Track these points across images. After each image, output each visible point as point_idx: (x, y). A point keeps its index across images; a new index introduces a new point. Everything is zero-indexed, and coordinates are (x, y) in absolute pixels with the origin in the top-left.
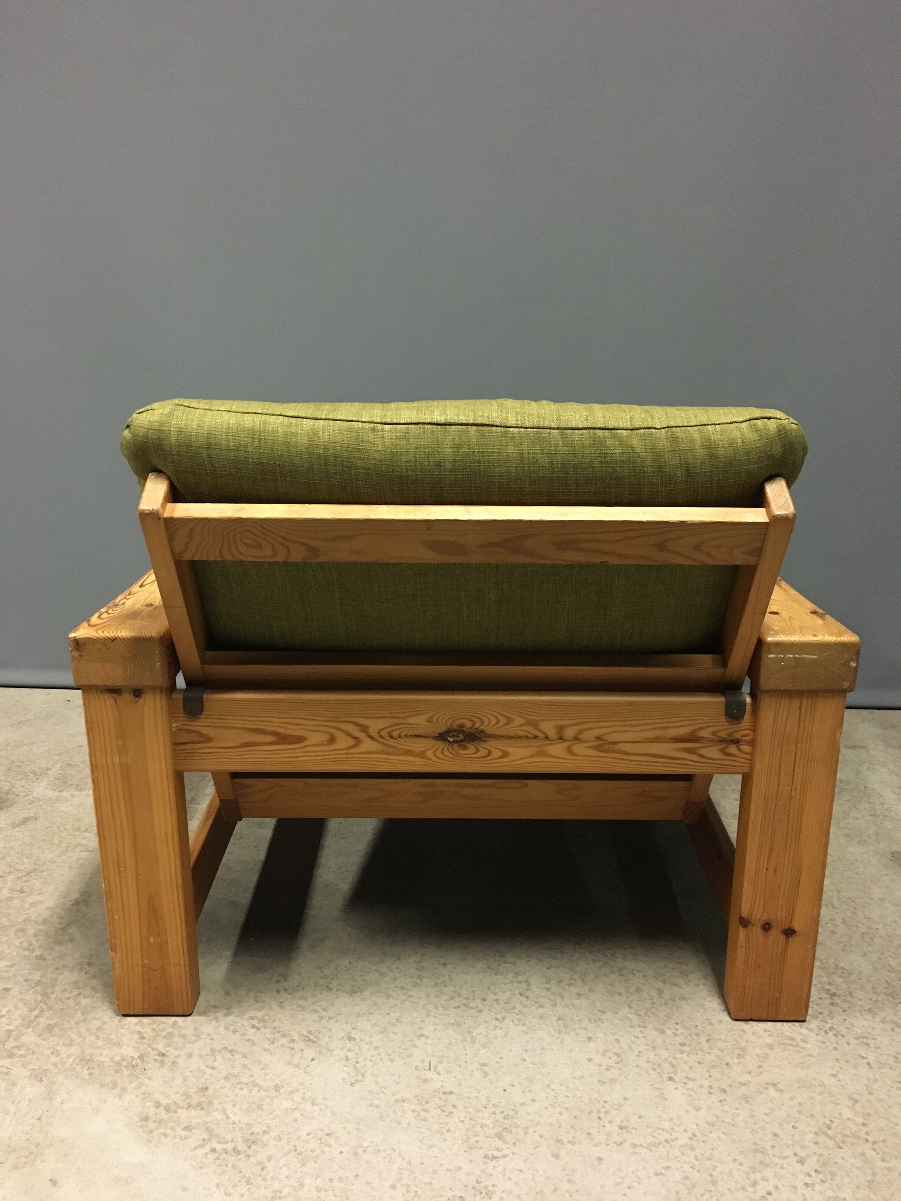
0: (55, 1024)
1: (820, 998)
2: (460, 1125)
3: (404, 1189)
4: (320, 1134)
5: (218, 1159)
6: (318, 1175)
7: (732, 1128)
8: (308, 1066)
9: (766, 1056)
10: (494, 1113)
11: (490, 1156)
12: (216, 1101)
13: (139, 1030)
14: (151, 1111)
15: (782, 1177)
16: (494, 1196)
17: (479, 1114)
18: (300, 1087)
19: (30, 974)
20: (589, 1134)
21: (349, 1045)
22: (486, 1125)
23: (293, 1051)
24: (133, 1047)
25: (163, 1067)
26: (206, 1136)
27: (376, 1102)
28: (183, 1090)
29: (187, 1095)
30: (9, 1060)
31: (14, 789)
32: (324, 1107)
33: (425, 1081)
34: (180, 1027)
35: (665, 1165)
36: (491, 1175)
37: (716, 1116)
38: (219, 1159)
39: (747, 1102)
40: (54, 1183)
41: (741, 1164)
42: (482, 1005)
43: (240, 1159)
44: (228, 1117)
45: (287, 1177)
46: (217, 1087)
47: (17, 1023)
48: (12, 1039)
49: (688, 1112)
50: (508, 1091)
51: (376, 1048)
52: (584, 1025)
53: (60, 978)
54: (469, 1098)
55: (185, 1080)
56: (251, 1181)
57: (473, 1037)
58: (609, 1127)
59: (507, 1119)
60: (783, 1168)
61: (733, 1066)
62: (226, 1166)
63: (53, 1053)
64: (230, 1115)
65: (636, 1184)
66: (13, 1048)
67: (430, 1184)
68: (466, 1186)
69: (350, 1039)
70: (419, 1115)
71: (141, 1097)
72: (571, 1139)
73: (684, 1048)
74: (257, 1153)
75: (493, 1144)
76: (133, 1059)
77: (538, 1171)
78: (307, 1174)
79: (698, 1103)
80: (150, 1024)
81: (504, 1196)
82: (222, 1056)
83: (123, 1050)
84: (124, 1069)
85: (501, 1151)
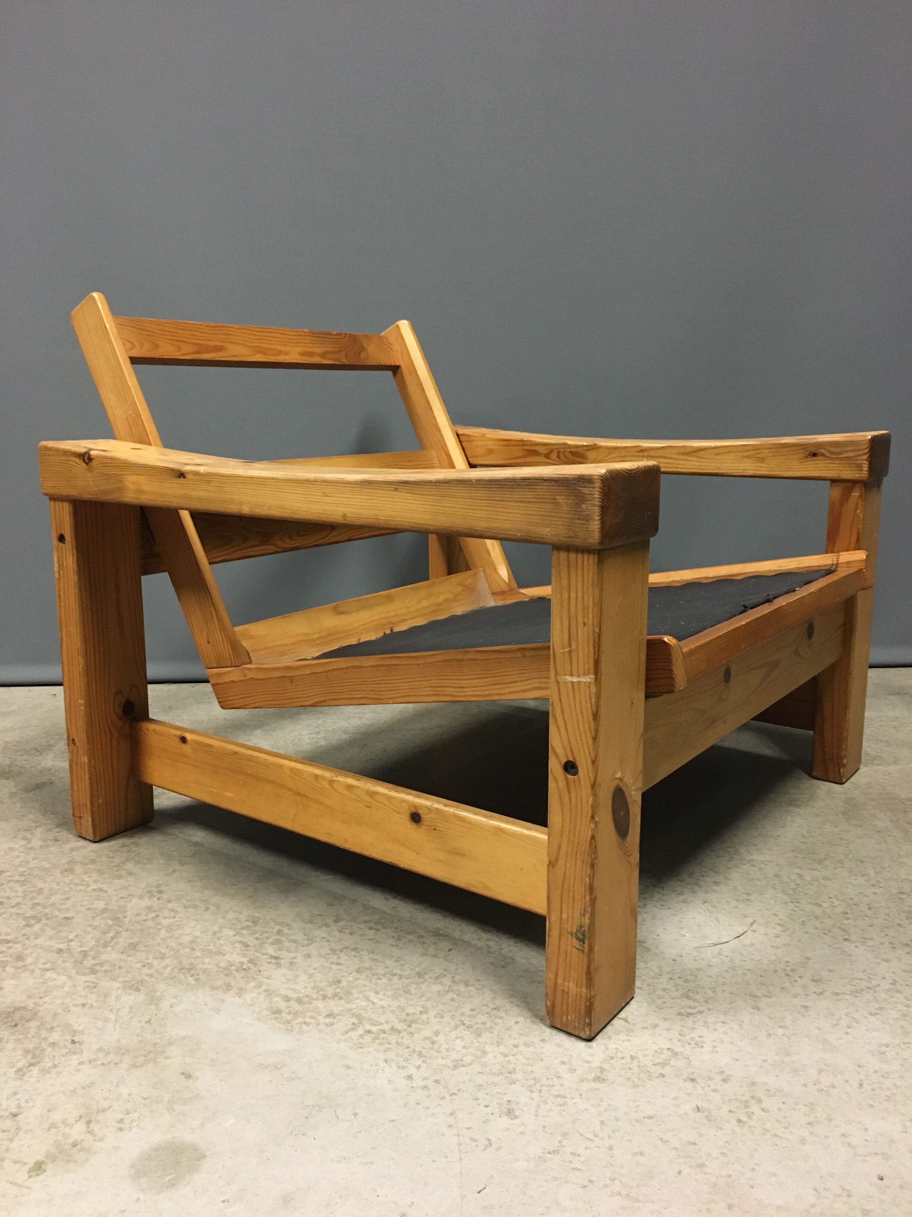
0: (138, 942)
4: (486, 1010)
5: (374, 1039)
6: (499, 1043)
8: (448, 955)
10: (671, 979)
11: (685, 1013)
12: (354, 991)
13: (240, 939)
14: (282, 1005)
16: (705, 1045)
17: (656, 980)
18: (446, 973)
19: (92, 904)
20: (782, 988)
22: (667, 989)
23: (424, 946)
24: (238, 954)
25: (280, 968)
26: (354, 1020)
28: (312, 984)
29: (318, 989)
30: (92, 976)
31: (16, 763)
32: (480, 988)
34: (287, 934)
35: (877, 1006)
36: (694, 1028)
38: (378, 1039)
43: (402, 1037)
44: (373, 1003)
45: (464, 1048)
46: (351, 979)
47: (91, 945)
48: (89, 958)
49: (878, 964)
52: (733, 905)
53: (130, 904)
55: (311, 976)
56: (424, 1054)
58: (801, 981)
59: (689, 982)
62: (389, 1043)
64: (376, 1001)
65: (855, 1024)
66: (94, 965)
68: (670, 1040)
71: (264, 994)
72: (766, 994)
73: (848, 916)
74: (420, 1030)
75: (683, 1004)
76: (243, 964)
77: (743, 1022)
78: (486, 1043)
79: (885, 956)
80: (251, 934)
81: (715, 1044)
82: (346, 954)
83: (228, 957)
84: (234, 972)
85: (694, 1008)
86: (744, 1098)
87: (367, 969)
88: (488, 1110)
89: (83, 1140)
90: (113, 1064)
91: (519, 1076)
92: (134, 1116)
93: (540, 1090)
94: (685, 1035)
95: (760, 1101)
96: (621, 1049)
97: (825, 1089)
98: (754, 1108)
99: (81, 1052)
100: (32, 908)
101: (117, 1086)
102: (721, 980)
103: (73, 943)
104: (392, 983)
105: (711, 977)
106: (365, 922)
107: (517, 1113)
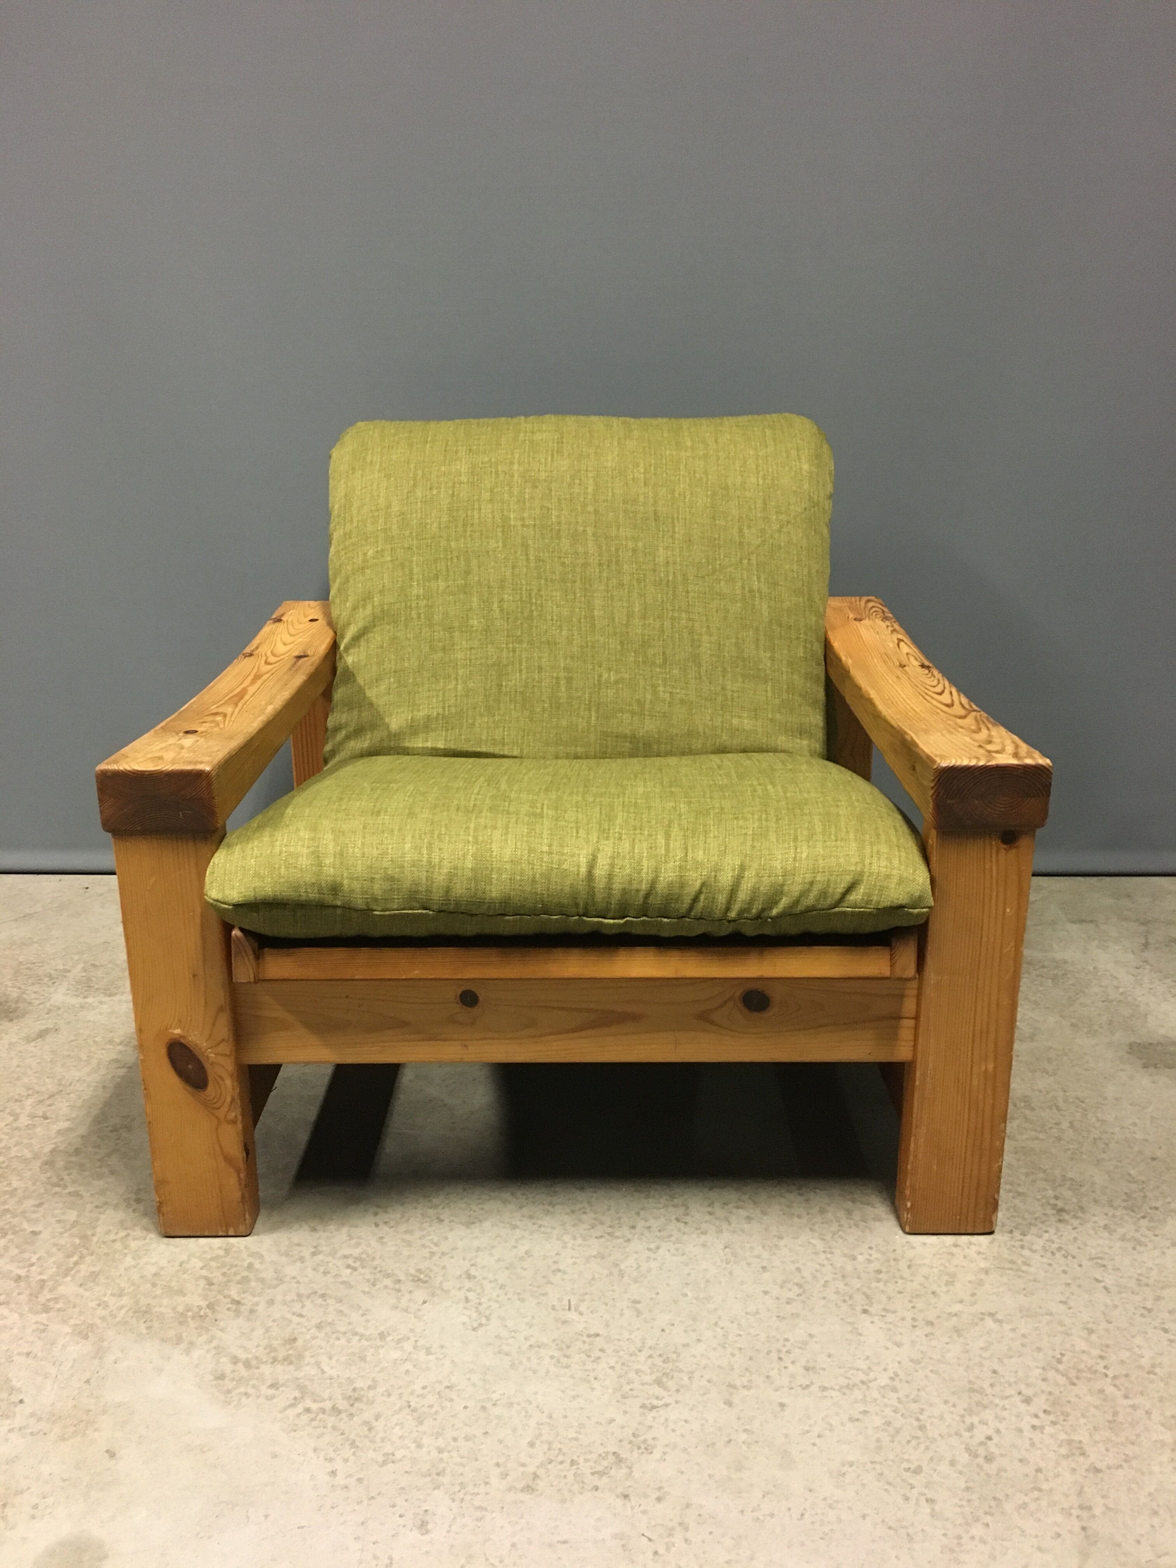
0: (99, 1271)
1: (1045, 1214)
2: (610, 1371)
3: (546, 1447)
4: (438, 1387)
5: (313, 1420)
6: (438, 1435)
7: (942, 1365)
8: (419, 1310)
9: (981, 1283)
10: (651, 1357)
11: (648, 1405)
12: (307, 1354)
13: (206, 1274)
14: (228, 1368)
15: (1004, 1419)
16: (655, 1451)
17: (633, 1358)
18: (411, 1334)
19: (64, 1214)
20: (768, 1377)
21: (468, 1284)
22: (641, 1371)
23: (400, 1294)
24: (199, 1295)
25: (238, 1317)
26: (297, 1394)
27: (506, 1348)
28: (266, 1342)
29: (270, 1348)
30: (44, 1315)
31: (25, 996)
32: (441, 1356)
33: (565, 1322)
34: (257, 1270)
35: (862, 1408)
36: (651, 1427)
37: (922, 1352)
38: (315, 1420)
39: (960, 1336)
40: (112, 1454)
41: (954, 1406)
42: (631, 1233)
43: (341, 1419)
44: (323, 1372)
45: (401, 1438)
46: (308, 1337)
47: (51, 1272)
48: (46, 1291)
49: (887, 1349)
50: (667, 1331)
51: (502, 1287)
52: (756, 1252)
53: (103, 1217)
54: (619, 1340)
55: (267, 1330)
56: (357, 1443)
57: (621, 1270)
58: (791, 1368)
59: (668, 1363)
60: (1005, 1409)
61: (942, 1294)
62: (324, 1427)
63: (99, 1305)
64: (326, 1369)
65: (827, 1432)
66: (49, 1300)
67: (576, 1439)
68: (620, 1441)
69: (470, 1277)
70: (558, 1361)
71: (214, 1352)
72: (746, 1384)
73: (881, 1276)
74: (361, 1410)
75: (651, 1393)
76: (200, 1308)
77: (707, 1421)
78: (425, 1433)
79: (899, 1338)
80: (219, 1268)
81: (667, 1450)
82: (312, 1302)
83: (187, 1299)
84: (189, 1320)
85: (662, 1399)
86: (671, 1525)
87: (329, 1323)
88: (401, 1521)
90: (41, 1435)
91: (445, 1479)
92: (50, 1500)
93: (463, 1499)
94: (639, 1435)
95: (687, 1529)
96: (564, 1450)
97: (761, 1518)
98: (678, 1537)
99: (14, 1415)
101: (40, 1462)
102: (704, 1362)
103: (33, 1268)
104: (350, 1345)
105: (695, 1357)
106: (345, 1257)
107: (429, 1527)
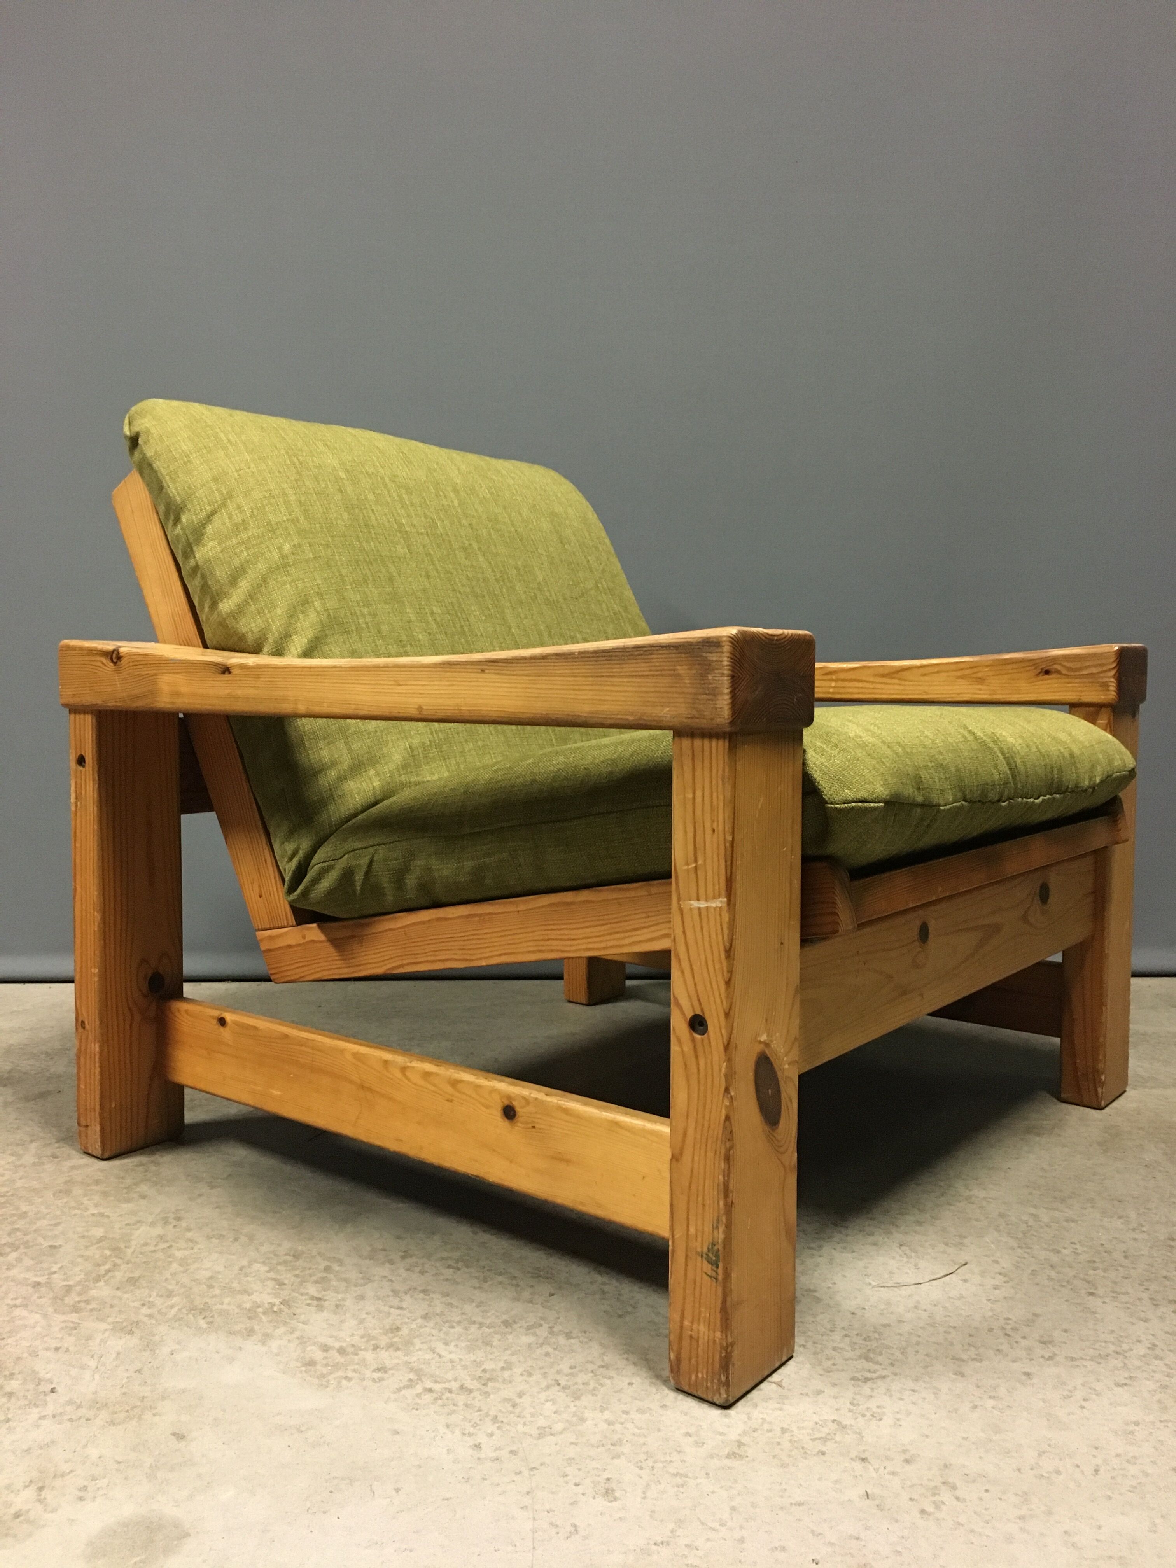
0: (139, 1277)
5: (436, 1399)
6: (604, 1409)
10: (846, 1336)
12: (416, 1340)
13: (274, 1276)
14: (318, 1355)
16: (885, 1418)
17: (825, 1338)
18: (542, 1322)
19: (88, 1231)
20: (998, 1350)
24: (269, 1294)
25: (322, 1311)
26: (412, 1376)
28: (361, 1332)
29: (368, 1337)
30: (75, 1315)
34: (337, 1272)
35: (1126, 1375)
36: (871, 1396)
38: (441, 1399)
43: (474, 1398)
44: (440, 1356)
45: (555, 1413)
46: (414, 1326)
47: (78, 1279)
48: (74, 1294)
49: (1133, 1324)
52: (940, 1249)
55: (362, 1321)
56: (500, 1419)
58: (1024, 1343)
59: (870, 1340)
62: (454, 1405)
64: (443, 1353)
65: (1094, 1396)
66: (79, 1302)
68: (837, 1410)
71: (297, 1342)
72: (974, 1357)
73: (1097, 1265)
74: (499, 1389)
75: (860, 1367)
76: (273, 1305)
77: (940, 1390)
78: (586, 1408)
79: (1142, 1315)
80: (290, 1270)
81: (899, 1416)
82: (411, 1297)
83: (256, 1297)
84: (261, 1315)
85: (875, 1372)
86: (932, 1484)
87: (437, 1314)
88: (579, 1489)
89: (28, 1511)
90: (83, 1420)
91: (626, 1449)
92: (102, 1483)
93: (653, 1467)
94: (858, 1405)
95: (954, 1488)
96: (768, 1419)
97: (1046, 1475)
98: (946, 1496)
99: (46, 1404)
100: (9, 1234)
101: (85, 1446)
102: (914, 1339)
103: (55, 1276)
104: (469, 1332)
105: (901, 1335)
106: (443, 1259)
107: (617, 1494)
